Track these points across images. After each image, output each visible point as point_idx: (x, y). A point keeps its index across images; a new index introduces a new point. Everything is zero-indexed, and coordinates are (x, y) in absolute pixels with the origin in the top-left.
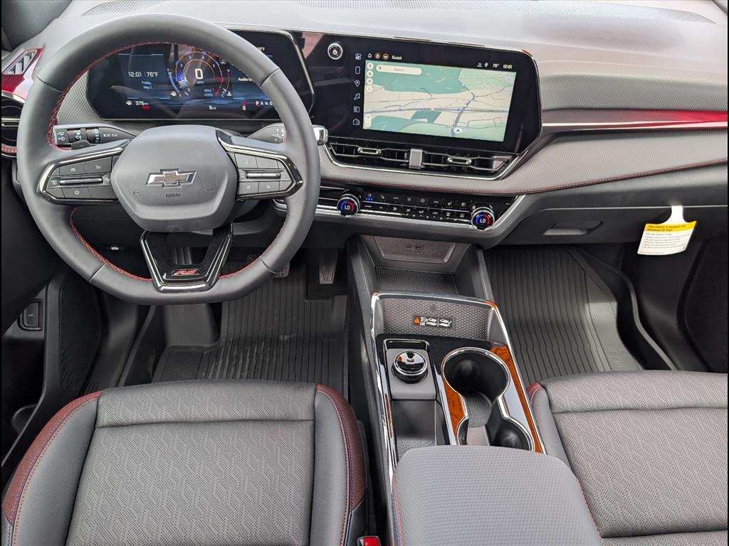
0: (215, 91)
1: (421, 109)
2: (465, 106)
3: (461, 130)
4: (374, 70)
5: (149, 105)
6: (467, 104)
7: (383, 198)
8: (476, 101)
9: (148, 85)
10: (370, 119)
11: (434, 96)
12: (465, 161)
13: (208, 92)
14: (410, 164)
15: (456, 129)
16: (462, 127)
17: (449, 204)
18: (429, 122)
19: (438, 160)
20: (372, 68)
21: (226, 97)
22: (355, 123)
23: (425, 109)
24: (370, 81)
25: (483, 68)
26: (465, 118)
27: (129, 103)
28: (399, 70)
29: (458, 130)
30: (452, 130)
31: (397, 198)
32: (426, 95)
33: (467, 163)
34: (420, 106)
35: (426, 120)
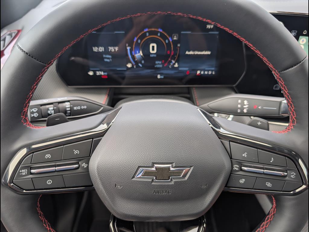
0: (165, 62)
5: (108, 75)
9: (108, 58)
13: (159, 64)
21: (173, 68)
27: (91, 73)
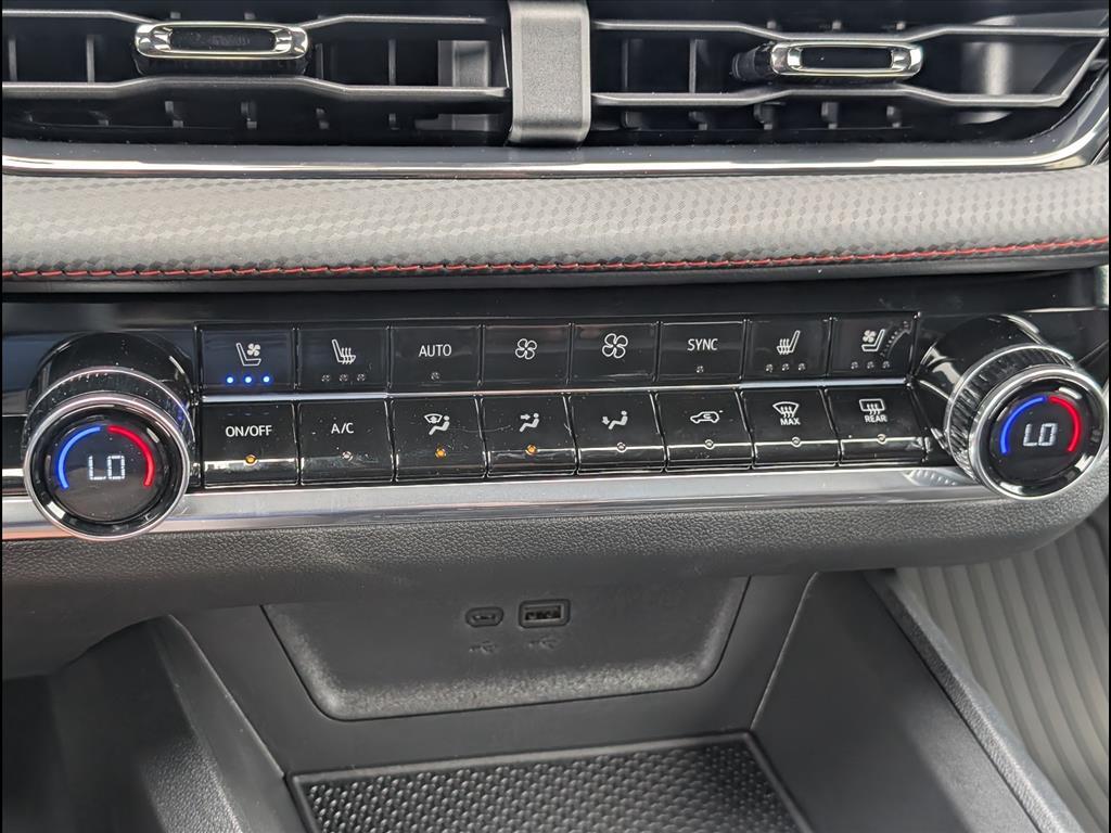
7: (347, 357)
12: (883, 57)
14: (519, 111)
17: (785, 348)
19: (664, 62)
31: (444, 350)
33: (897, 69)
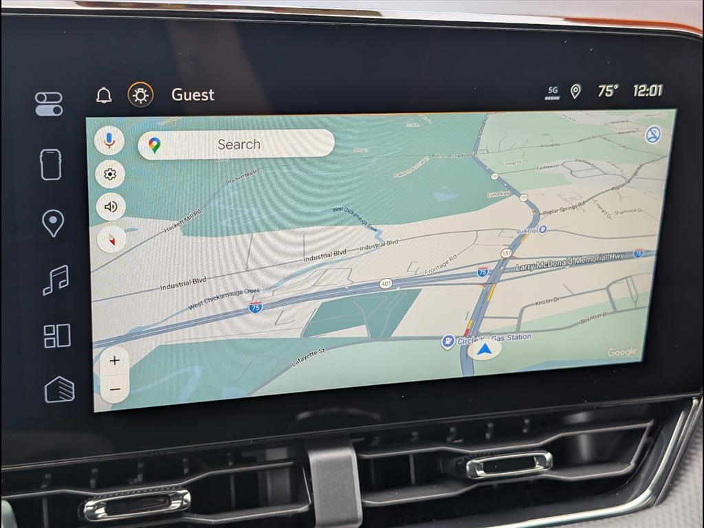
1: (340, 291)
2: (507, 253)
3: (495, 346)
4: (130, 155)
6: (514, 247)
8: (544, 230)
10: (124, 367)
11: (389, 231)
15: (478, 345)
16: (498, 336)
18: (375, 336)
20: (116, 149)
22: (54, 392)
23: (356, 288)
24: (110, 207)
25: (566, 104)
26: (507, 297)
28: (239, 146)
29: (485, 349)
30: (464, 350)
32: (356, 235)
34: (335, 278)
35: (361, 331)
